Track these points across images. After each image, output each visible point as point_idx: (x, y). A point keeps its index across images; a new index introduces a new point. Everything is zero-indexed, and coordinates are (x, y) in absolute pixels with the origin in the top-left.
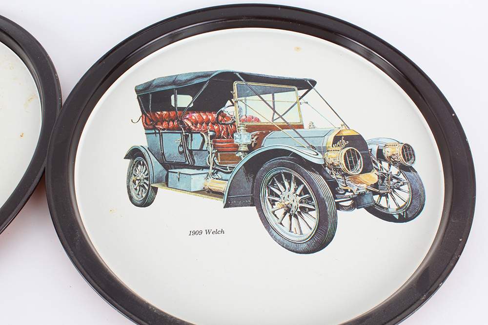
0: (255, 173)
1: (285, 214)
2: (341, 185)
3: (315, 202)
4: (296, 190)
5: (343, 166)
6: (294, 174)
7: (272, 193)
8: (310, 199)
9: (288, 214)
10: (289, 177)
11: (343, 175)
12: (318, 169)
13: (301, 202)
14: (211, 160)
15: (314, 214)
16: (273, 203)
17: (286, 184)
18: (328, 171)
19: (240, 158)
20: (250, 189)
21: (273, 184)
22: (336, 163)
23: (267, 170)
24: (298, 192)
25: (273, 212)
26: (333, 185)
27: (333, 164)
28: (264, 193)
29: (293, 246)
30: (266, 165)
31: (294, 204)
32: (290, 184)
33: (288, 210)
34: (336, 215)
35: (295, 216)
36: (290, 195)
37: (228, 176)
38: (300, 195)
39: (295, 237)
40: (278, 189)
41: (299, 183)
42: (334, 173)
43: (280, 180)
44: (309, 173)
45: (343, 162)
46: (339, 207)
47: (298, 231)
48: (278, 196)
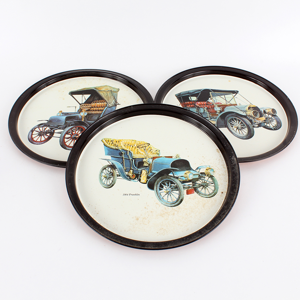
0: (224, 118)
1: (237, 129)
2: (253, 121)
3: (246, 126)
4: (239, 123)
5: (253, 116)
6: (237, 118)
7: (231, 124)
8: (244, 125)
9: (238, 129)
10: (236, 119)
11: (253, 118)
12: (245, 117)
13: (241, 126)
14: (208, 115)
15: (246, 129)
16: (232, 126)
17: (235, 121)
18: (248, 117)
19: (218, 115)
20: (224, 123)
21: (231, 121)
22: (250, 115)
23: (228, 118)
24: (240, 123)
25: (233, 129)
26: (251, 121)
27: (249, 115)
28: (229, 124)
29: (241, 138)
30: (227, 116)
31: (239, 127)
32: (236, 121)
33: (237, 128)
34: (253, 129)
35: (240, 130)
36: (237, 124)
37: (215, 120)
38: (241, 124)
39: (241, 135)
40: (233, 122)
41: (239, 121)
42: (250, 117)
43: (233, 120)
44: (242, 118)
45: (253, 114)
46: (254, 127)
47: (242, 134)
48: (234, 125)
